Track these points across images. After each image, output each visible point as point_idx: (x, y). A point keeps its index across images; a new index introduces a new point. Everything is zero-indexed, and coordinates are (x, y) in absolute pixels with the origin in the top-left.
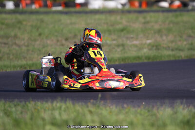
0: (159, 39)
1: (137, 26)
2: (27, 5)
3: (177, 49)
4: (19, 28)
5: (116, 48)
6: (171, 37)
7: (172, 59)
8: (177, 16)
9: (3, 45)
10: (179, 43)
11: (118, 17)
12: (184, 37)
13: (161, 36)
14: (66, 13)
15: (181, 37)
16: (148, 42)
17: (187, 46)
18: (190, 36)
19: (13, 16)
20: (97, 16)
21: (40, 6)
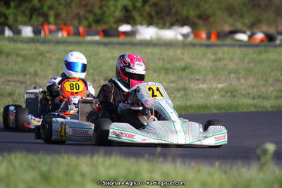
0: (235, 82)
1: (205, 64)
2: (50, 31)
3: (259, 97)
4: (41, 63)
5: (175, 93)
6: (251, 81)
7: (252, 109)
8: (260, 53)
9: (18, 84)
10: (263, 89)
11: (179, 52)
12: (271, 80)
13: (238, 79)
14: (106, 44)
15: (266, 81)
16: (220, 86)
17: (274, 93)
18: (278, 80)
19: (33, 46)
20: (149, 50)
21: (69, 34)
